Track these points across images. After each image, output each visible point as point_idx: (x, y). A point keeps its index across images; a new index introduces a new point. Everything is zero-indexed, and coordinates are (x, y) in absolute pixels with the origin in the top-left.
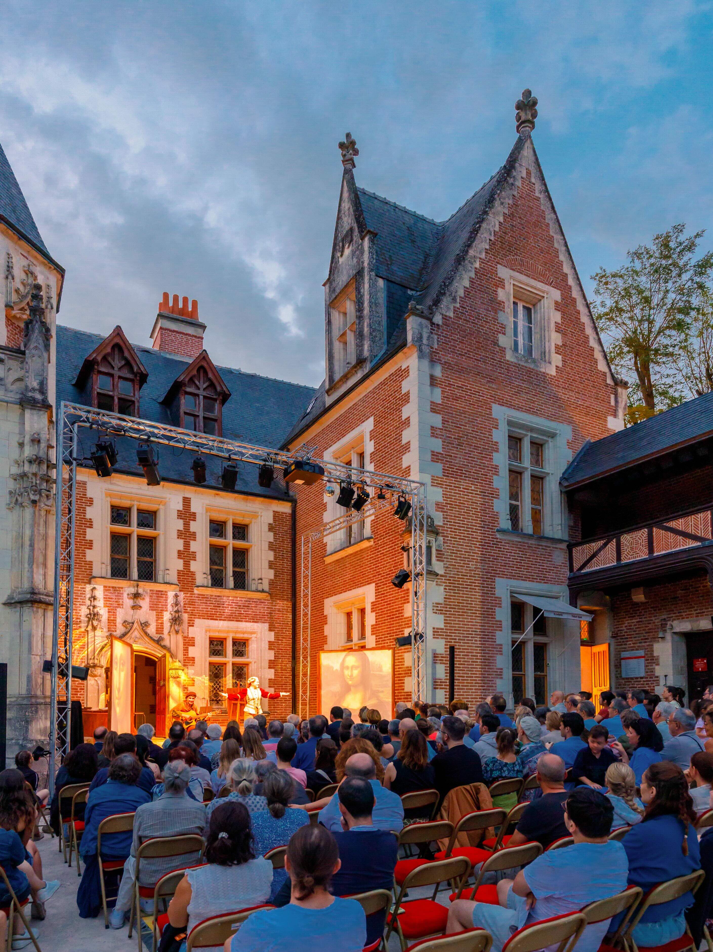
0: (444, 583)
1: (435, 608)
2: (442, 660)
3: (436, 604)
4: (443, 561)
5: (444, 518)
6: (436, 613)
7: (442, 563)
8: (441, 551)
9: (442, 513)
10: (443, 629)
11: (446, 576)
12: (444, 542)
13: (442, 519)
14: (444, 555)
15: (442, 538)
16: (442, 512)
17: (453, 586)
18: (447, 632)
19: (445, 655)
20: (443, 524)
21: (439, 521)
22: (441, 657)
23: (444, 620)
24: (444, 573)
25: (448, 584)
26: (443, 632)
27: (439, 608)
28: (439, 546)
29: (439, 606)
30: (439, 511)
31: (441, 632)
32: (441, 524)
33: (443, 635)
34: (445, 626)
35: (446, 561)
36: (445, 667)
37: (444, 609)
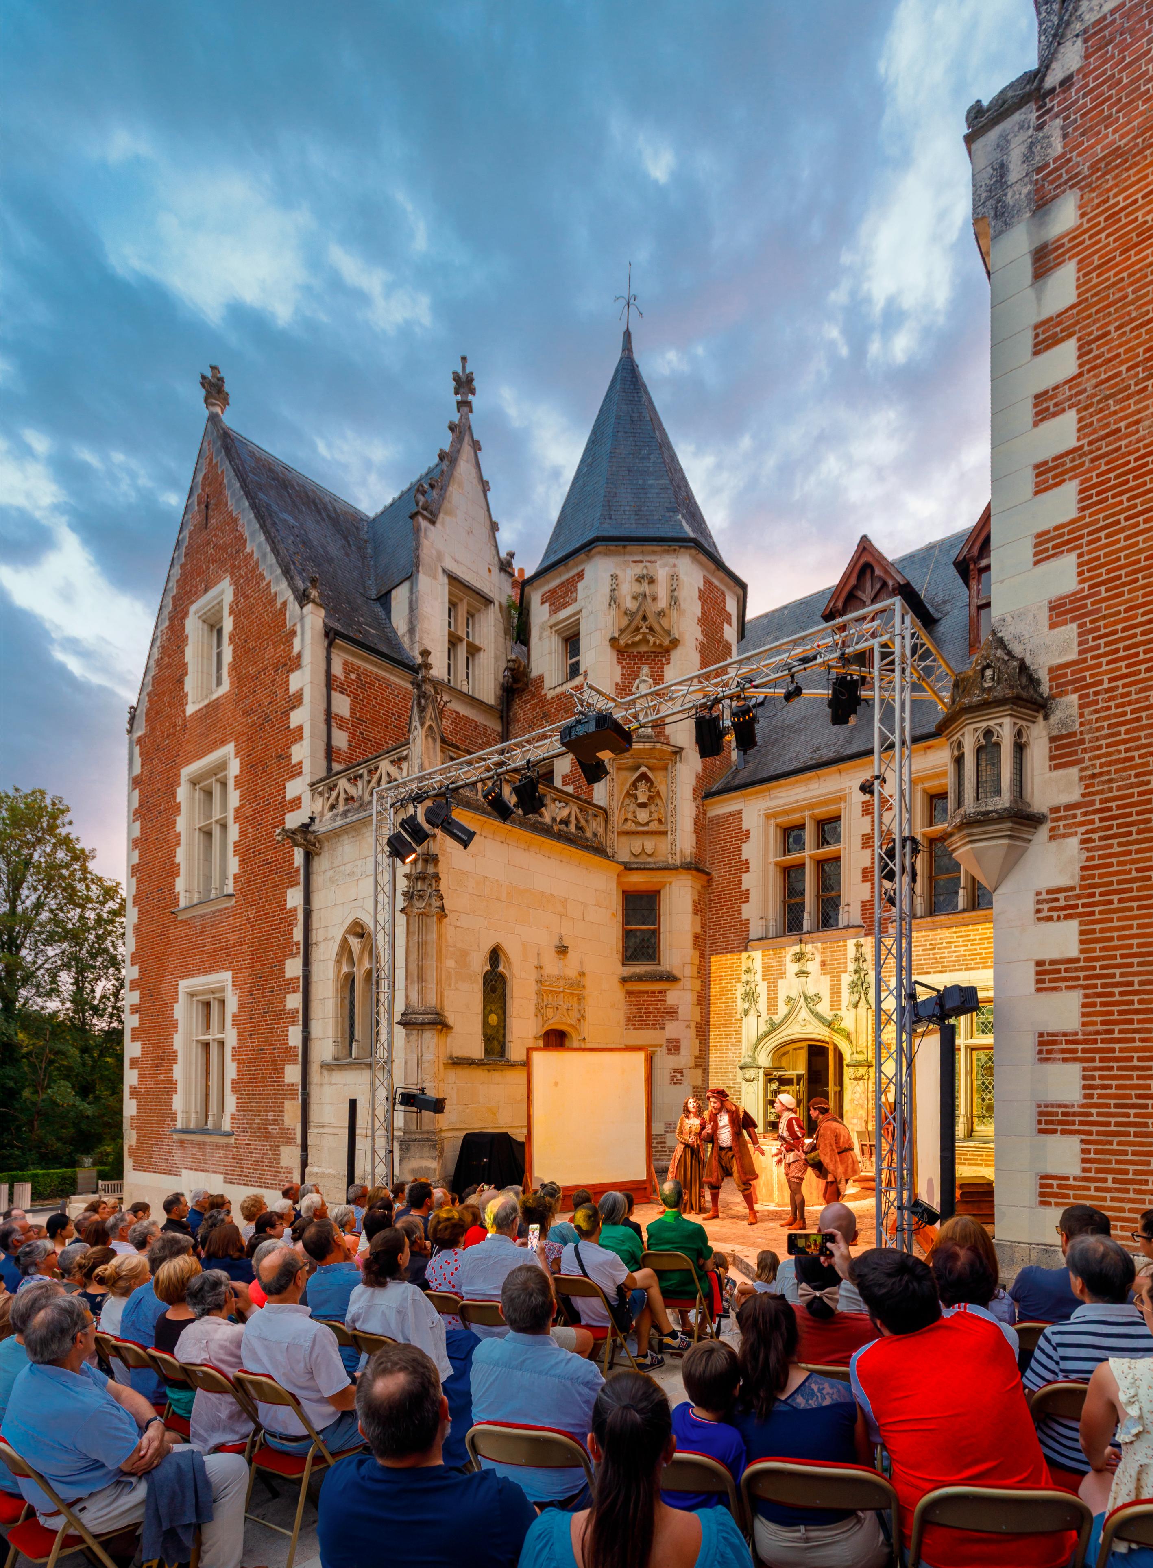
0: (1082, 824)
1: (1046, 906)
2: (1075, 1051)
3: (1050, 892)
4: (1081, 761)
5: (1080, 635)
6: (1050, 918)
8: (1074, 734)
9: (1076, 625)
10: (1077, 960)
11: (1093, 803)
12: (1081, 707)
13: (1076, 641)
14: (1082, 741)
15: (1074, 697)
16: (1073, 620)
17: (1119, 826)
18: (1094, 968)
19: (1084, 1035)
20: (1080, 653)
21: (1064, 651)
22: (1068, 1042)
23: (1082, 933)
24: (1083, 795)
25: (1097, 824)
26: (1076, 970)
27: (1062, 903)
28: (1063, 723)
29: (1061, 896)
30: (1065, 623)
31: (1066, 970)
32: (1073, 656)
33: (1077, 978)
34: (1082, 951)
35: (1090, 759)
36: (1084, 1069)
37: (1080, 902)
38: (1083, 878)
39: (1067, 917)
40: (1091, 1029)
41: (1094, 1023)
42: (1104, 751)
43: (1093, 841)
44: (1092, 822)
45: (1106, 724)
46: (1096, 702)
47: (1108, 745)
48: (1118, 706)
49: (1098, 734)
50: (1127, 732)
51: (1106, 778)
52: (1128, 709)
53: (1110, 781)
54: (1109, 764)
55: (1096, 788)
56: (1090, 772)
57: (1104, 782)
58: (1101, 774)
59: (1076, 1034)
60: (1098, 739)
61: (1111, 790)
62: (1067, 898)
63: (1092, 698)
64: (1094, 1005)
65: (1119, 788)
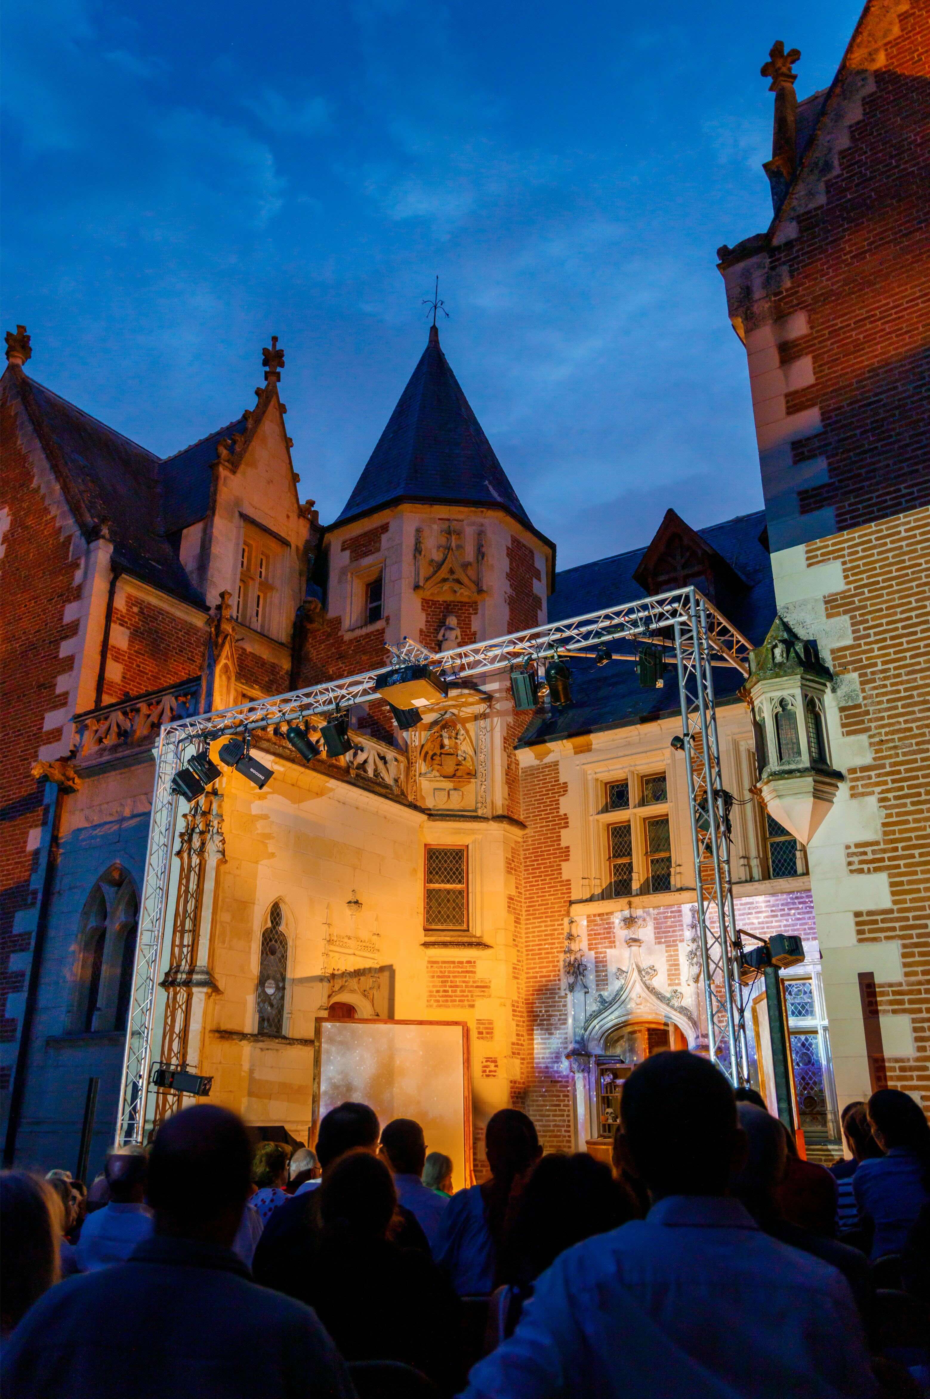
0: (877, 784)
1: (855, 859)
2: (901, 1002)
3: (857, 846)
4: (868, 729)
5: (853, 625)
6: (861, 871)
7: (863, 738)
8: (859, 706)
9: (847, 617)
10: (891, 911)
11: (883, 766)
12: (862, 683)
13: (850, 630)
14: (867, 713)
15: (855, 675)
16: (845, 612)
17: (910, 787)
18: (907, 919)
19: (908, 985)
20: (855, 639)
21: (841, 637)
22: (895, 993)
23: (892, 885)
24: (874, 759)
25: (890, 786)
26: (892, 920)
27: (870, 856)
28: (848, 696)
29: (869, 850)
30: (838, 614)
31: (883, 921)
32: (849, 642)
33: (894, 929)
34: (895, 902)
35: (876, 728)
36: (914, 1021)
37: (886, 856)
38: (885, 833)
39: (876, 870)
40: (913, 979)
41: (915, 974)
42: (886, 721)
43: (889, 800)
44: (885, 783)
45: (885, 699)
46: (874, 681)
47: (890, 717)
48: (892, 685)
49: (879, 707)
50: (903, 707)
51: (891, 745)
52: (901, 687)
53: (895, 747)
54: (893, 732)
55: (885, 754)
56: (877, 739)
57: (891, 748)
58: (887, 741)
59: (900, 984)
60: (880, 711)
61: (897, 755)
62: (874, 852)
63: (870, 677)
64: (912, 955)
65: (904, 754)
